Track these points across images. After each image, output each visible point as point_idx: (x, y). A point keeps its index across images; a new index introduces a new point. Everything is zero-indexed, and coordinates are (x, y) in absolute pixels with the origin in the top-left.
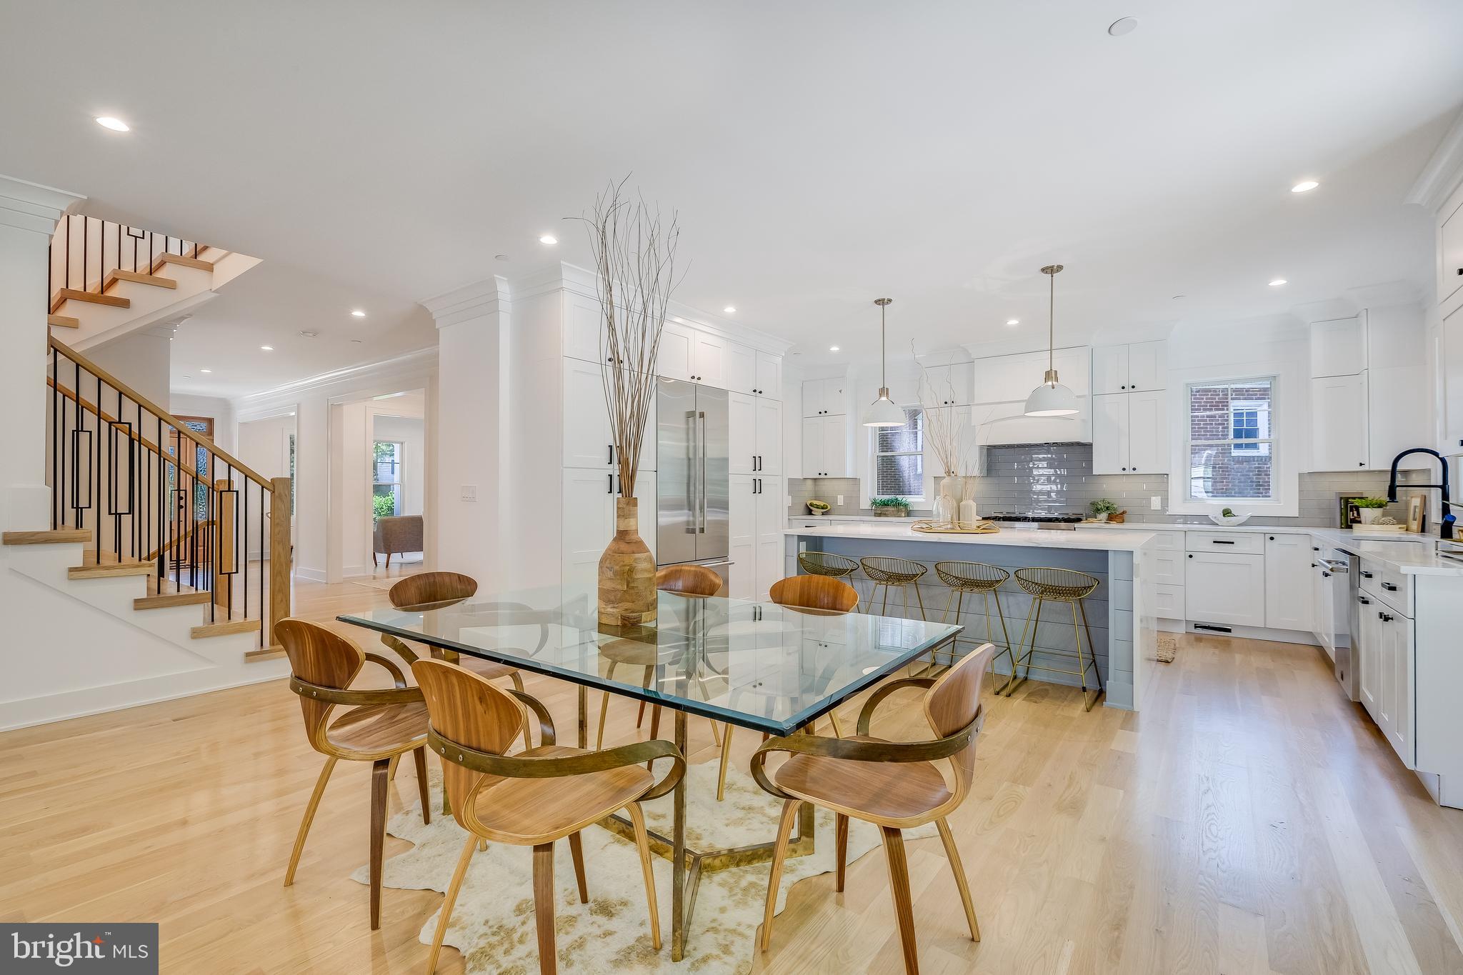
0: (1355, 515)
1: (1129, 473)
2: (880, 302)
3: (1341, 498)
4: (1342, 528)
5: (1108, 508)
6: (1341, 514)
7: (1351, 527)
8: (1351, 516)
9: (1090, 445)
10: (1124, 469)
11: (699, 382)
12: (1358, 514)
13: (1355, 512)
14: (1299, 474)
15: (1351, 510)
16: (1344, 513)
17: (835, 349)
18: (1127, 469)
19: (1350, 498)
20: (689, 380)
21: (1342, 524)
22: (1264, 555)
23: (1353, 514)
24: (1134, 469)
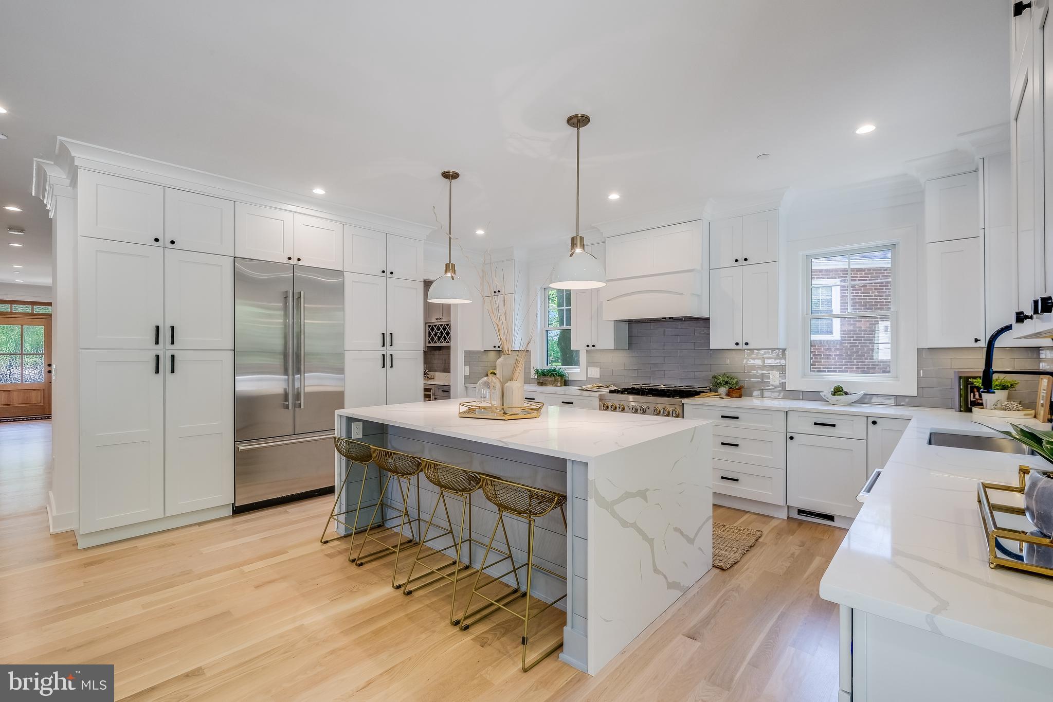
0: (977, 396)
1: (742, 347)
2: (446, 175)
3: (960, 378)
4: (961, 411)
5: (727, 383)
6: (961, 396)
7: (970, 411)
8: (971, 397)
9: (707, 320)
10: (737, 344)
11: (300, 263)
12: (980, 396)
13: (977, 394)
14: (918, 349)
15: (972, 391)
16: (964, 397)
17: (480, 232)
18: (741, 343)
19: (970, 377)
20: (285, 260)
21: (961, 407)
22: (867, 440)
23: (974, 396)
24: (747, 344)
